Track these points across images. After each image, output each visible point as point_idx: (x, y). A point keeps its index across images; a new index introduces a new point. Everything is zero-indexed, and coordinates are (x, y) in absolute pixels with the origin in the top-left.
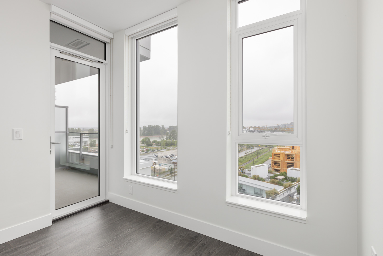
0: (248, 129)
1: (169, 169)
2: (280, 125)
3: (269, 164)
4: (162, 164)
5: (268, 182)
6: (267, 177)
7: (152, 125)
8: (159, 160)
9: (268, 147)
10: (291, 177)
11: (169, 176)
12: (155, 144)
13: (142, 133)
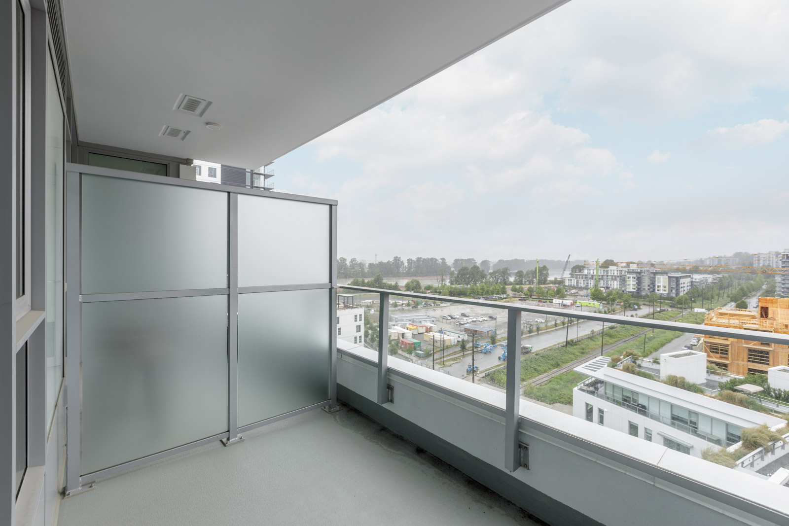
0: (622, 267)
1: (458, 341)
2: (705, 259)
3: (685, 347)
4: (444, 332)
5: (713, 395)
6: (705, 381)
7: (423, 258)
8: (438, 323)
9: (678, 308)
10: (782, 390)
11: (460, 355)
12: (429, 291)
13: (406, 271)
